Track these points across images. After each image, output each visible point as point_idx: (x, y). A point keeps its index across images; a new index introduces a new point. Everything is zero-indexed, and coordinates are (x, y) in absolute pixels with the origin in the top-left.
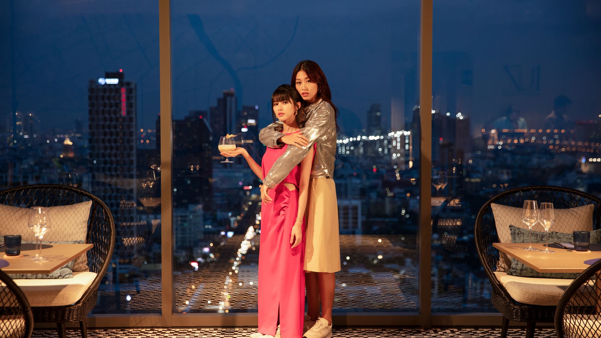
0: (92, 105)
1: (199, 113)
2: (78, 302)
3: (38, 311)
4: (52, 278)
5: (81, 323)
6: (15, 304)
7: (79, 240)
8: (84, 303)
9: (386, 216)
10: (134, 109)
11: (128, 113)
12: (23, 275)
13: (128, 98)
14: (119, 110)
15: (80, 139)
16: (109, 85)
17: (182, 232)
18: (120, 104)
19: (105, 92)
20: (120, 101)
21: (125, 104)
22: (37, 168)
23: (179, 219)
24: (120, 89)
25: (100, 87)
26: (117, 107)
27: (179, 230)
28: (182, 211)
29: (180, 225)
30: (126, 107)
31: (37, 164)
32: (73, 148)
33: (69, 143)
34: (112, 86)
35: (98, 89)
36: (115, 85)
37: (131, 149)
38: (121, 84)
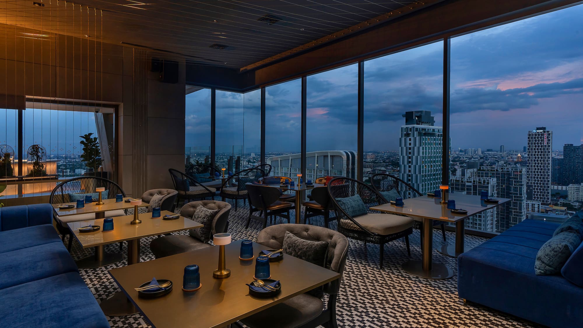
0: (530, 141)
10: (551, 142)
11: (548, 143)
13: (548, 137)
14: (543, 142)
15: (525, 154)
16: (538, 132)
17: (576, 195)
18: (544, 140)
19: (536, 135)
20: (544, 138)
21: (546, 140)
22: (505, 165)
23: (575, 189)
24: (544, 134)
25: (534, 133)
26: (542, 141)
27: (575, 193)
28: (577, 185)
29: (576, 191)
30: (546, 141)
31: (505, 163)
32: (521, 157)
33: (520, 155)
34: (540, 133)
35: (532, 134)
36: (541, 132)
37: (549, 158)
38: (544, 132)
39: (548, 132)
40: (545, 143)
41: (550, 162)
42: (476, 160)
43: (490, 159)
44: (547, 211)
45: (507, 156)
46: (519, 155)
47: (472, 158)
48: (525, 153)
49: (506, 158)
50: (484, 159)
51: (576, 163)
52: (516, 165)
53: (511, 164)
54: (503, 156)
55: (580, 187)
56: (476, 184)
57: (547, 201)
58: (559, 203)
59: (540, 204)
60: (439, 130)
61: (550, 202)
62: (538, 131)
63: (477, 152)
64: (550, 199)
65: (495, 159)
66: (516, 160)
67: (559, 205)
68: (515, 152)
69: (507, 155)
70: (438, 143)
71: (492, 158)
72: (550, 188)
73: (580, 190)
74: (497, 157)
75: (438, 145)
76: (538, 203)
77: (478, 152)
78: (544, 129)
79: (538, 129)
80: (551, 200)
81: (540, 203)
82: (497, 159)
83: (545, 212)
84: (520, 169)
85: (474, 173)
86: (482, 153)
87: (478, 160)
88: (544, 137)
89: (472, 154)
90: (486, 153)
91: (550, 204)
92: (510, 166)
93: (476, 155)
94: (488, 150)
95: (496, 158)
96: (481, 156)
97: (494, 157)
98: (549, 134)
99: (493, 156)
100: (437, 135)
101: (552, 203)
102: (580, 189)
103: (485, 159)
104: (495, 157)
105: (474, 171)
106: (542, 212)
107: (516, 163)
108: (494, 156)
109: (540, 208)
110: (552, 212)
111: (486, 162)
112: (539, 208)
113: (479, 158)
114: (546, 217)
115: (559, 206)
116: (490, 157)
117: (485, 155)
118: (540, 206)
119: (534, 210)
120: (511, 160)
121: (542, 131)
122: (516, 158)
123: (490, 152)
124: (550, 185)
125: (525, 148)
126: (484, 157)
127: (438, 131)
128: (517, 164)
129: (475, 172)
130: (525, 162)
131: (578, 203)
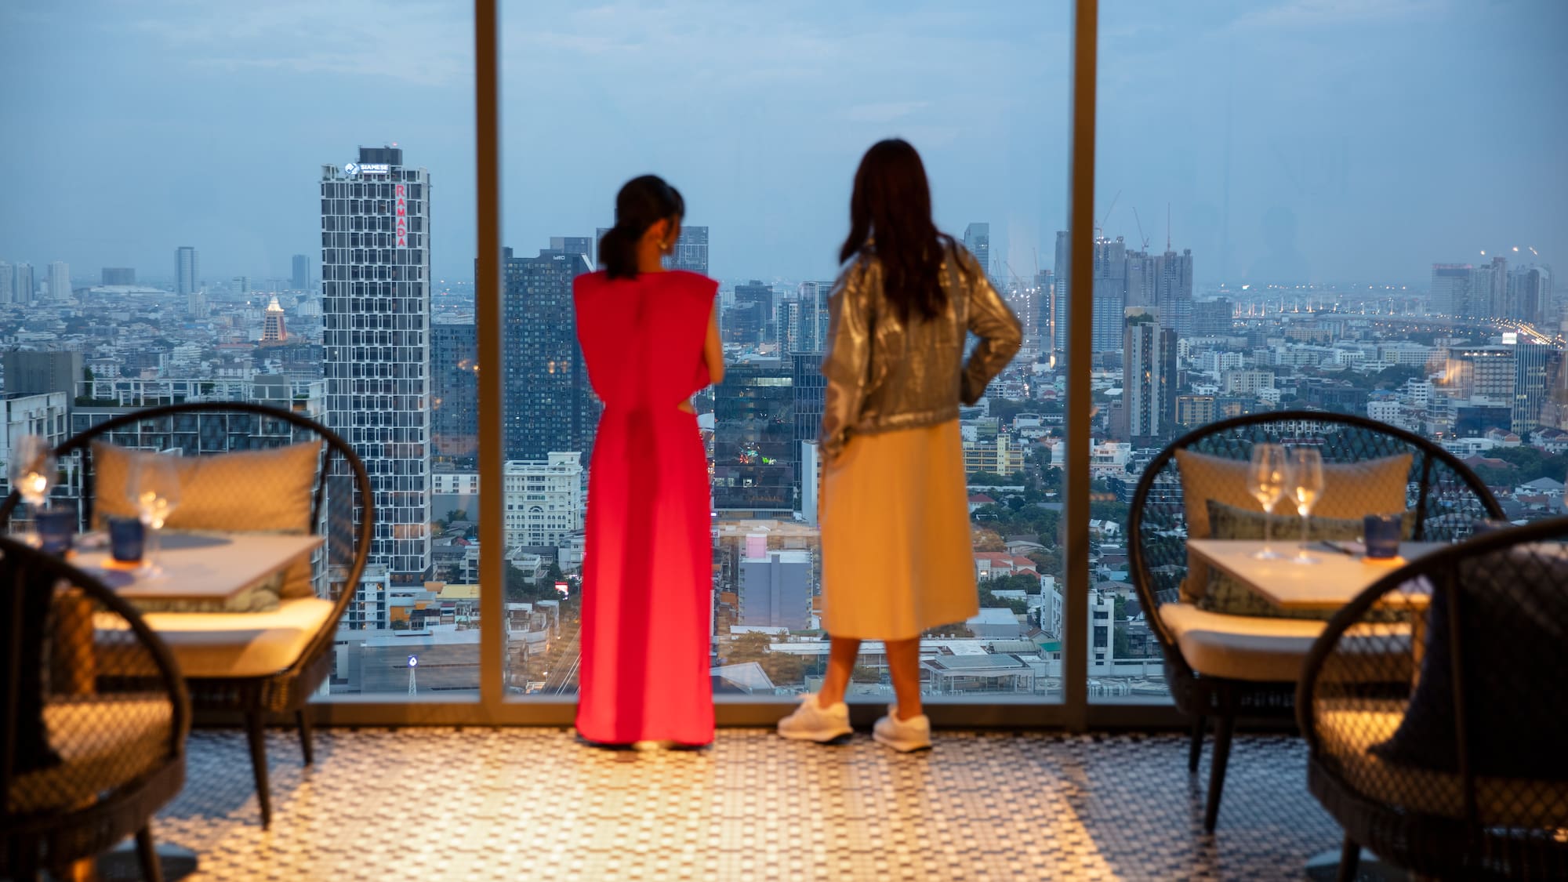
1: (570, 242)
2: (292, 667)
3: (198, 684)
4: (233, 611)
5: (299, 714)
6: (149, 670)
7: (293, 527)
8: (304, 669)
9: (1001, 481)
10: (424, 232)
11: (412, 241)
12: (168, 604)
13: (411, 208)
14: (390, 233)
15: (302, 299)
16: (368, 177)
17: (532, 514)
18: (394, 219)
19: (358, 193)
20: (393, 213)
21: (405, 220)
22: (205, 365)
23: (527, 483)
24: (393, 186)
25: (348, 181)
26: (385, 226)
27: (527, 508)
28: (532, 466)
29: (529, 497)
30: (405, 228)
31: (205, 356)
32: (286, 320)
33: (277, 308)
34: (375, 181)
35: (342, 185)
36: (381, 177)
37: (419, 323)
38: (395, 174)
39: (411, 175)
40: (401, 243)
41: (425, 345)
42: (46, 335)
43: (123, 330)
44: (419, 617)
45: (215, 313)
46: (275, 307)
47: (19, 325)
48: (300, 293)
49: (210, 326)
50: (89, 332)
51: (524, 349)
52: (263, 368)
53: (237, 360)
54: (191, 311)
55: (546, 473)
56: (70, 492)
57: (414, 564)
58: (464, 564)
59: (388, 584)
61: (427, 565)
62: (367, 168)
63: (44, 287)
64: (427, 550)
65: (151, 331)
66: (259, 335)
67: (468, 578)
68: (254, 287)
69: (214, 306)
71: (136, 327)
72: (427, 486)
73: (547, 489)
74: (158, 315)
76: (380, 579)
77: (50, 288)
78: (391, 156)
79: (366, 156)
80: (435, 556)
81: (387, 576)
82: (163, 333)
83: (409, 623)
84: (294, 392)
85: (50, 424)
86: (78, 292)
87: (54, 336)
88: (393, 202)
89: (14, 300)
90: (97, 296)
91: (428, 575)
92: (231, 372)
93: (42, 305)
94: (111, 277)
95: (155, 323)
96: (73, 314)
97: (147, 321)
98: (416, 191)
99: (138, 314)
101: (435, 569)
102: (546, 483)
103: (98, 333)
104: (152, 316)
105: (50, 410)
106: (397, 625)
107: (260, 355)
108: (145, 315)
109: (389, 601)
110: (437, 619)
111: (104, 348)
112: (381, 606)
113: (63, 326)
114: (417, 652)
115: (464, 582)
116: (125, 317)
117: (91, 305)
118: (389, 590)
119: (362, 616)
120: (237, 333)
121: (384, 168)
122: (260, 324)
123: (122, 290)
124: (425, 473)
125: (299, 263)
126: (91, 317)
128: (267, 362)
129: (60, 418)
130: (303, 346)
131: (538, 558)
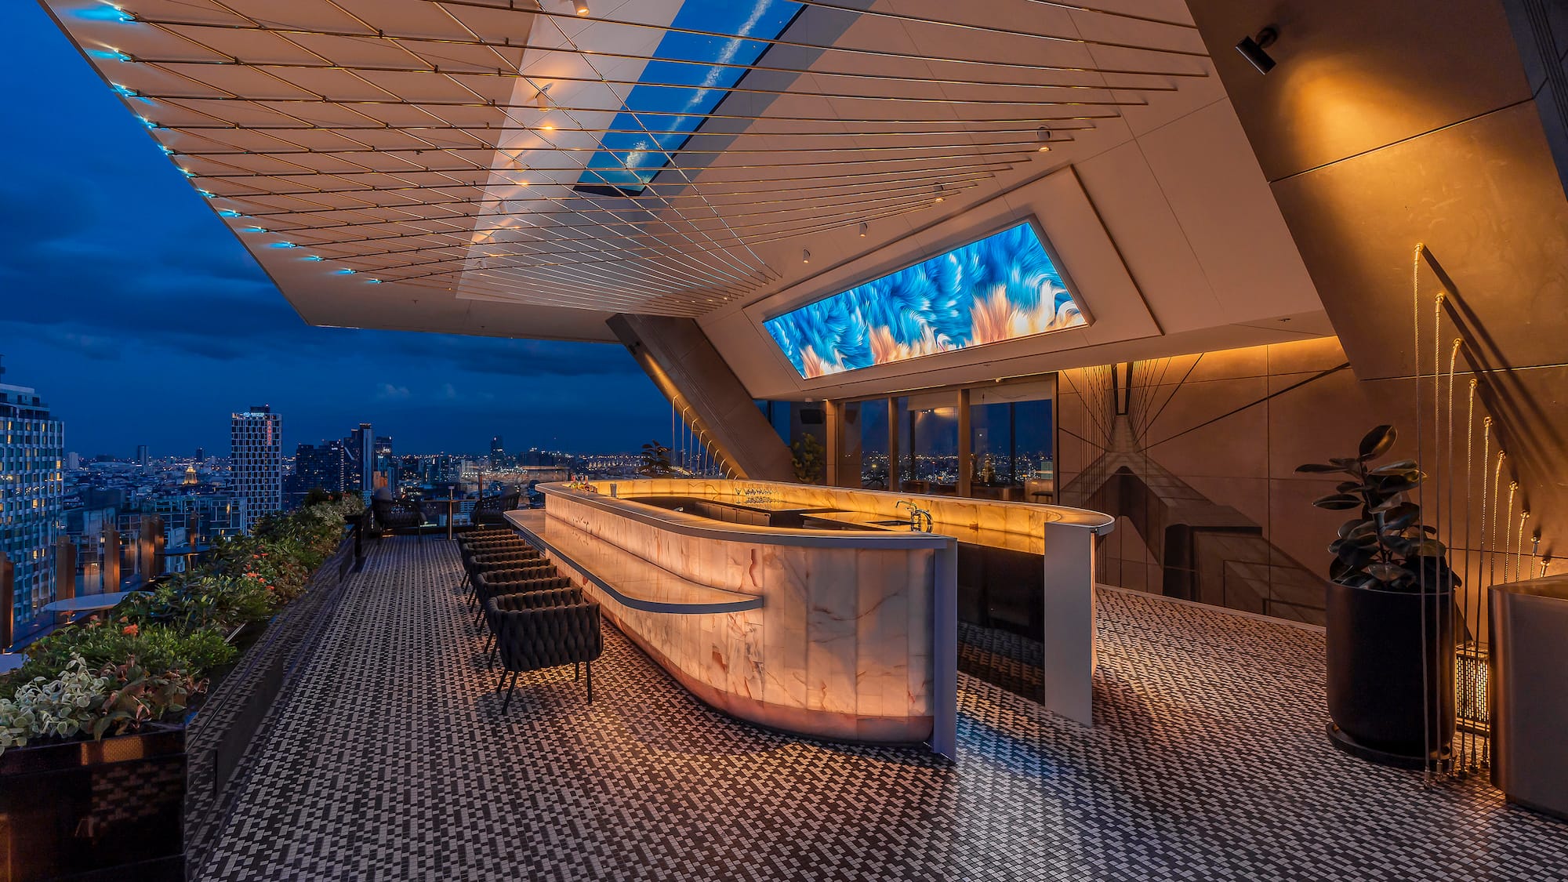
11: (275, 443)
13: (274, 430)
14: (264, 440)
16: (254, 418)
19: (250, 423)
20: (266, 432)
21: (271, 435)
24: (266, 421)
25: (244, 419)
26: (262, 436)
30: (271, 438)
32: (198, 475)
33: (192, 470)
34: (257, 419)
35: (242, 421)
36: (261, 418)
38: (268, 417)
40: (269, 443)
43: (109, 481)
45: (157, 473)
49: (156, 478)
50: (90, 483)
54: (144, 472)
60: (20, 397)
62: (254, 414)
65: (125, 481)
66: (183, 482)
68: (178, 462)
69: (157, 470)
70: (22, 437)
71: (116, 480)
74: (128, 475)
75: (21, 442)
82: (130, 482)
88: (266, 428)
90: (94, 467)
94: (101, 458)
95: (126, 478)
97: (122, 477)
98: (277, 424)
99: (117, 474)
100: (18, 412)
103: (95, 483)
104: (124, 475)
107: (185, 490)
108: (120, 474)
113: (76, 480)
116: (110, 475)
117: (91, 471)
120: (171, 481)
121: (262, 414)
122: (183, 477)
123: (107, 464)
127: (16, 398)
128: (189, 494)
